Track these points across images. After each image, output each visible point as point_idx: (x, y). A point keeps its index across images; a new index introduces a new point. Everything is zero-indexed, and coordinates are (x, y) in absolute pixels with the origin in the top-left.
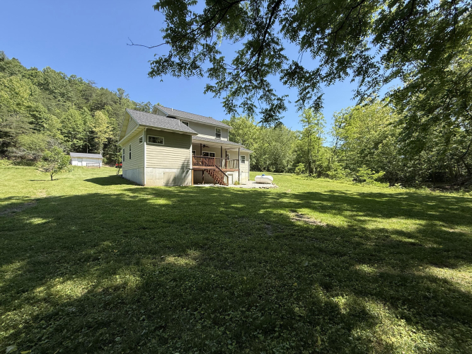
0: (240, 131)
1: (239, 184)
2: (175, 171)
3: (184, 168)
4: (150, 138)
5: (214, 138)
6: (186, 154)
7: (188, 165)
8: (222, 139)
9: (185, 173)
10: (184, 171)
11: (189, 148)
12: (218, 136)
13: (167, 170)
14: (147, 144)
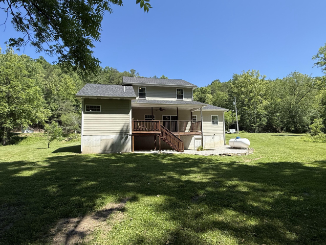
0: (243, 89)
1: (202, 149)
2: (112, 138)
3: (123, 134)
4: (87, 107)
5: (174, 99)
6: (125, 120)
7: (127, 130)
8: (185, 99)
9: (124, 139)
10: (122, 138)
11: (128, 113)
12: (180, 96)
13: (104, 137)
14: (85, 113)
